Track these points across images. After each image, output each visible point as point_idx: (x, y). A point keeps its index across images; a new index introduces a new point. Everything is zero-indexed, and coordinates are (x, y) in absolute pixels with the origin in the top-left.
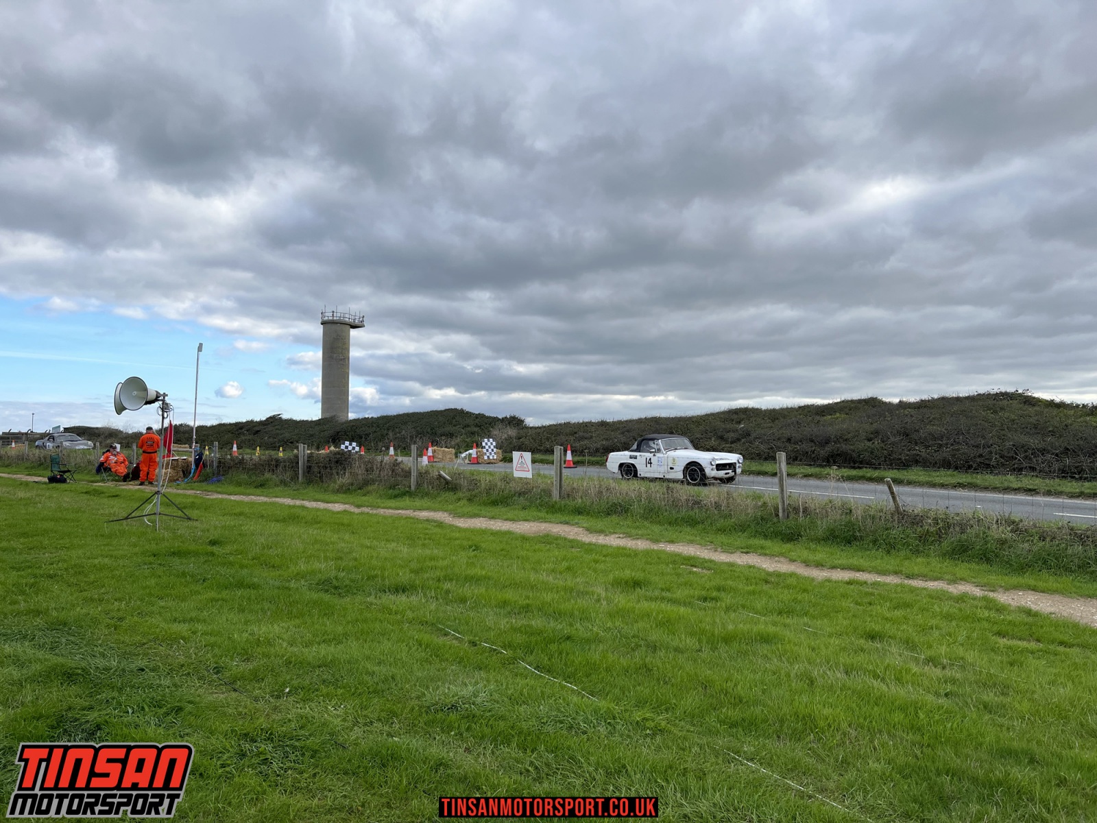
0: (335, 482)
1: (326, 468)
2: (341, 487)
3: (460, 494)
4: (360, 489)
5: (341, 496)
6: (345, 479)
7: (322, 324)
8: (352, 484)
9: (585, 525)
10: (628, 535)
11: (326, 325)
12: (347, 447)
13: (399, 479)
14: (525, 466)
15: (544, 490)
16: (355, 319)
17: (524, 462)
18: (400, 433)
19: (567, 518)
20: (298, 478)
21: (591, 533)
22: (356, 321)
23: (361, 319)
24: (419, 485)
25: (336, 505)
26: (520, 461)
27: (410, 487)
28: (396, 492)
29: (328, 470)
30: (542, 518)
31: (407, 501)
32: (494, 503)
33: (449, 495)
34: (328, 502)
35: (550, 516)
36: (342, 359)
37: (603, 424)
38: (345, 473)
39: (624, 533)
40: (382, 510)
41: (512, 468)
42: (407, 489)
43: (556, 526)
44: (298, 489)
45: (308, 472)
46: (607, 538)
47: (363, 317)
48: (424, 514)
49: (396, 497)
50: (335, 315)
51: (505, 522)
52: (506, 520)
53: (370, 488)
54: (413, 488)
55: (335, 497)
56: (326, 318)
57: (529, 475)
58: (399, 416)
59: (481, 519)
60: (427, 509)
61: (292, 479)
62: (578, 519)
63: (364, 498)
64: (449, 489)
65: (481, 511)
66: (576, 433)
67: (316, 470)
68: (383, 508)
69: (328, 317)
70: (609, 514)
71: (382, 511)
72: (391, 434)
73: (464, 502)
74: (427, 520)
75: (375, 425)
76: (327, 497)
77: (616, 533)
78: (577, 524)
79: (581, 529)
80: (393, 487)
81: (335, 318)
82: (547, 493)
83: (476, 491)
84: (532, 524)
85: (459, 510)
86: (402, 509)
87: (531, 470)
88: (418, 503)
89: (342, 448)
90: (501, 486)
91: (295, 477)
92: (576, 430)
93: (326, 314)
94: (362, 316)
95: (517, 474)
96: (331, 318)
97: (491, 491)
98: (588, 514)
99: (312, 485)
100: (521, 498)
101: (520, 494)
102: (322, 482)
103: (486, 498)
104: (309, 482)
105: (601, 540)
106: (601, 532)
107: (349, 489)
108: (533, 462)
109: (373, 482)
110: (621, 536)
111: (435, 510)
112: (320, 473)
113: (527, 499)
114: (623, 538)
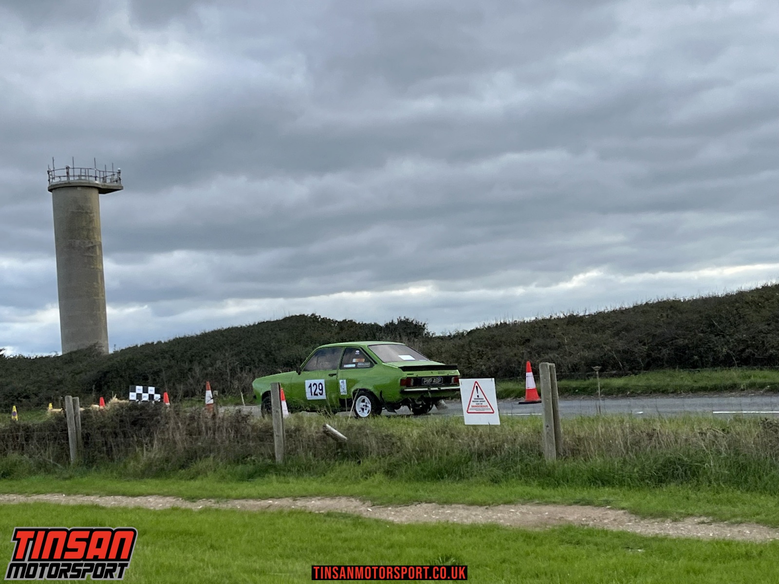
0: (136, 458)
1: (116, 435)
2: (149, 465)
3: (367, 463)
4: (182, 467)
5: (151, 484)
6: (155, 452)
7: (50, 190)
8: (167, 460)
9: (624, 504)
10: (718, 518)
11: (57, 192)
12: (139, 396)
13: (251, 444)
14: (485, 403)
15: (524, 446)
16: (104, 178)
17: (481, 396)
18: (212, 365)
19: (585, 494)
20: (68, 456)
21: (644, 518)
22: (108, 181)
23: (116, 177)
24: (289, 453)
25: (151, 499)
26: (475, 396)
27: (273, 457)
28: (250, 468)
29: (121, 439)
30: (536, 497)
31: (273, 483)
32: (438, 475)
33: (348, 467)
34: (134, 496)
35: (548, 492)
36: (89, 248)
37: (572, 320)
38: (151, 442)
39: (707, 515)
40: (237, 502)
41: (462, 410)
42: (269, 461)
43: (570, 509)
44: (70, 477)
45: (86, 444)
46: (680, 525)
47: (119, 173)
48: (315, 504)
49: (251, 476)
50: (71, 173)
51: (472, 508)
52: (472, 504)
53: (201, 465)
54: (279, 458)
55: (141, 487)
56: (57, 180)
57: (495, 420)
58: (205, 337)
59: (424, 505)
60: (317, 495)
61: (58, 459)
62: (605, 493)
63: (197, 483)
64: (345, 456)
65: (417, 491)
66: (528, 340)
67: (99, 439)
68: (237, 498)
69: (60, 177)
70: (661, 481)
71: (238, 504)
72: (197, 369)
73: (379, 477)
74: (329, 515)
75: (167, 356)
76: (127, 486)
77: (692, 515)
78: (607, 503)
79: (622, 512)
80: (241, 459)
81: (71, 179)
82: (532, 449)
83: (399, 456)
84: (524, 509)
85: (376, 492)
86: (272, 497)
87: (496, 411)
88: (295, 484)
89: (131, 398)
90: (443, 443)
91: (62, 456)
92: (527, 336)
93: (57, 173)
94: (116, 171)
95: (470, 420)
96: (64, 179)
97: (427, 455)
98: (621, 484)
99: (95, 467)
100: (484, 463)
101: (480, 456)
102: (112, 460)
103: (419, 468)
104: (89, 462)
105: (669, 529)
106: (663, 515)
107: (162, 469)
108: (500, 396)
109: (205, 452)
110: (703, 519)
111: (332, 496)
112: (106, 443)
113: (495, 465)
114: (710, 523)
